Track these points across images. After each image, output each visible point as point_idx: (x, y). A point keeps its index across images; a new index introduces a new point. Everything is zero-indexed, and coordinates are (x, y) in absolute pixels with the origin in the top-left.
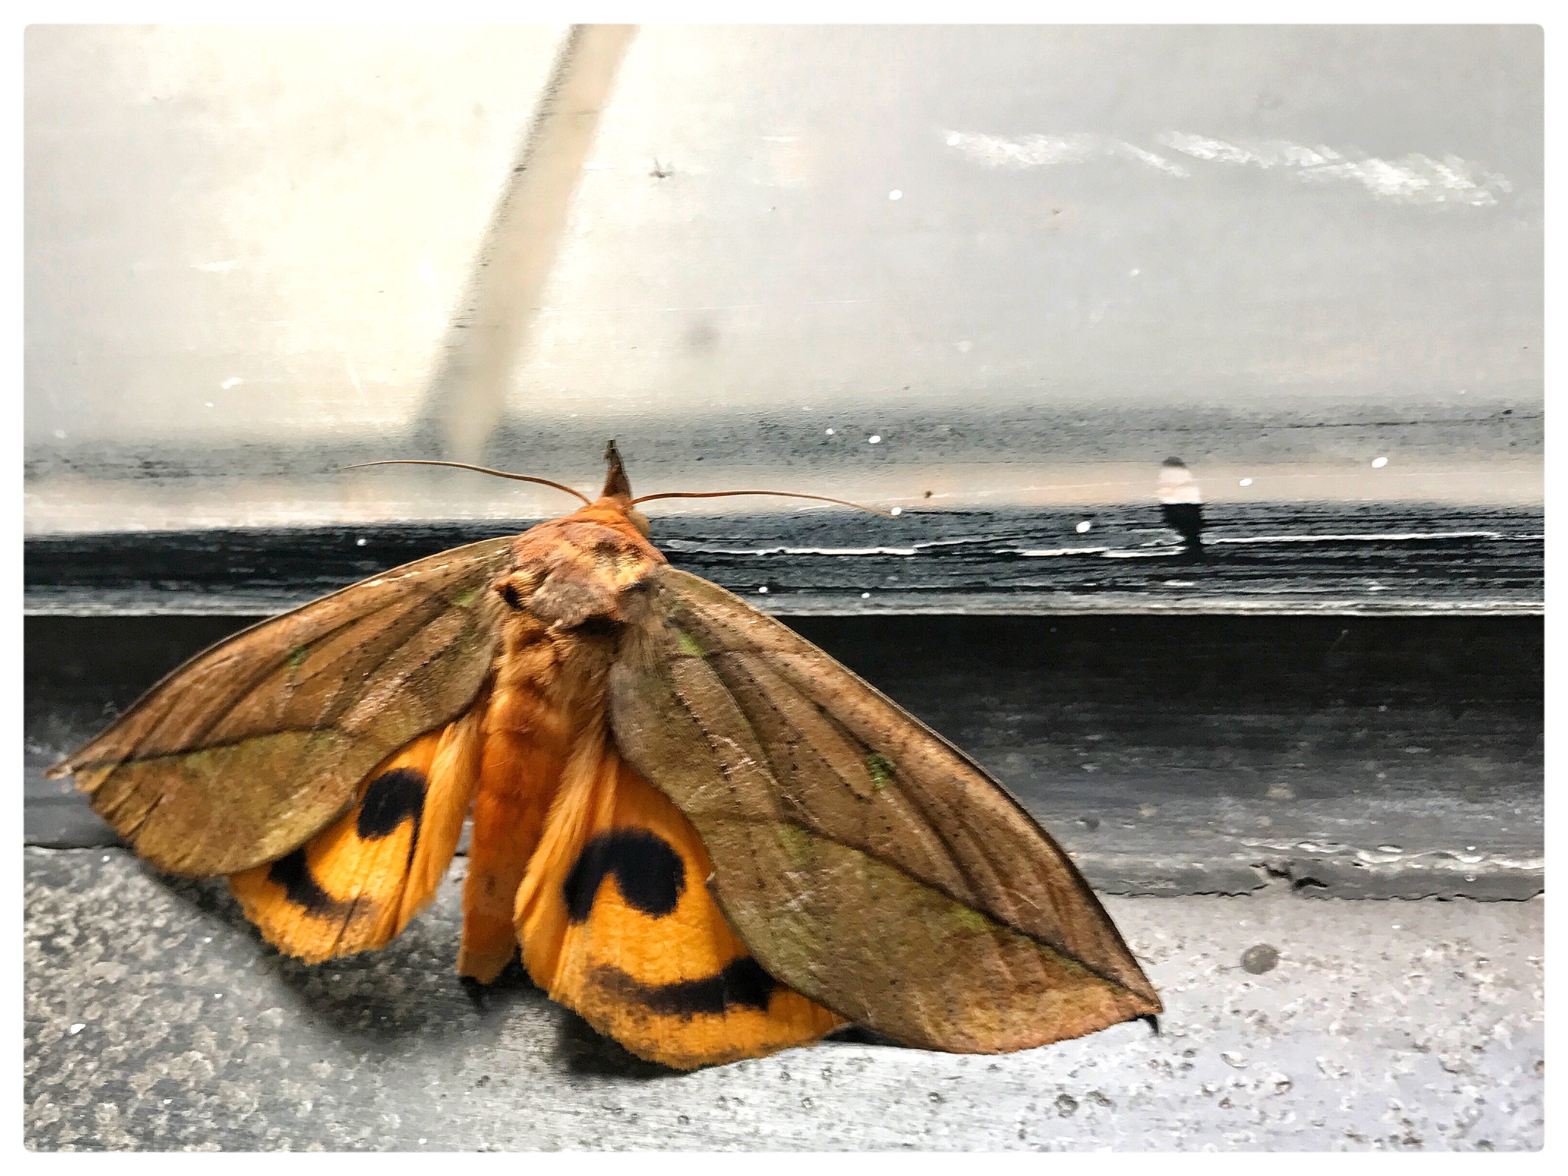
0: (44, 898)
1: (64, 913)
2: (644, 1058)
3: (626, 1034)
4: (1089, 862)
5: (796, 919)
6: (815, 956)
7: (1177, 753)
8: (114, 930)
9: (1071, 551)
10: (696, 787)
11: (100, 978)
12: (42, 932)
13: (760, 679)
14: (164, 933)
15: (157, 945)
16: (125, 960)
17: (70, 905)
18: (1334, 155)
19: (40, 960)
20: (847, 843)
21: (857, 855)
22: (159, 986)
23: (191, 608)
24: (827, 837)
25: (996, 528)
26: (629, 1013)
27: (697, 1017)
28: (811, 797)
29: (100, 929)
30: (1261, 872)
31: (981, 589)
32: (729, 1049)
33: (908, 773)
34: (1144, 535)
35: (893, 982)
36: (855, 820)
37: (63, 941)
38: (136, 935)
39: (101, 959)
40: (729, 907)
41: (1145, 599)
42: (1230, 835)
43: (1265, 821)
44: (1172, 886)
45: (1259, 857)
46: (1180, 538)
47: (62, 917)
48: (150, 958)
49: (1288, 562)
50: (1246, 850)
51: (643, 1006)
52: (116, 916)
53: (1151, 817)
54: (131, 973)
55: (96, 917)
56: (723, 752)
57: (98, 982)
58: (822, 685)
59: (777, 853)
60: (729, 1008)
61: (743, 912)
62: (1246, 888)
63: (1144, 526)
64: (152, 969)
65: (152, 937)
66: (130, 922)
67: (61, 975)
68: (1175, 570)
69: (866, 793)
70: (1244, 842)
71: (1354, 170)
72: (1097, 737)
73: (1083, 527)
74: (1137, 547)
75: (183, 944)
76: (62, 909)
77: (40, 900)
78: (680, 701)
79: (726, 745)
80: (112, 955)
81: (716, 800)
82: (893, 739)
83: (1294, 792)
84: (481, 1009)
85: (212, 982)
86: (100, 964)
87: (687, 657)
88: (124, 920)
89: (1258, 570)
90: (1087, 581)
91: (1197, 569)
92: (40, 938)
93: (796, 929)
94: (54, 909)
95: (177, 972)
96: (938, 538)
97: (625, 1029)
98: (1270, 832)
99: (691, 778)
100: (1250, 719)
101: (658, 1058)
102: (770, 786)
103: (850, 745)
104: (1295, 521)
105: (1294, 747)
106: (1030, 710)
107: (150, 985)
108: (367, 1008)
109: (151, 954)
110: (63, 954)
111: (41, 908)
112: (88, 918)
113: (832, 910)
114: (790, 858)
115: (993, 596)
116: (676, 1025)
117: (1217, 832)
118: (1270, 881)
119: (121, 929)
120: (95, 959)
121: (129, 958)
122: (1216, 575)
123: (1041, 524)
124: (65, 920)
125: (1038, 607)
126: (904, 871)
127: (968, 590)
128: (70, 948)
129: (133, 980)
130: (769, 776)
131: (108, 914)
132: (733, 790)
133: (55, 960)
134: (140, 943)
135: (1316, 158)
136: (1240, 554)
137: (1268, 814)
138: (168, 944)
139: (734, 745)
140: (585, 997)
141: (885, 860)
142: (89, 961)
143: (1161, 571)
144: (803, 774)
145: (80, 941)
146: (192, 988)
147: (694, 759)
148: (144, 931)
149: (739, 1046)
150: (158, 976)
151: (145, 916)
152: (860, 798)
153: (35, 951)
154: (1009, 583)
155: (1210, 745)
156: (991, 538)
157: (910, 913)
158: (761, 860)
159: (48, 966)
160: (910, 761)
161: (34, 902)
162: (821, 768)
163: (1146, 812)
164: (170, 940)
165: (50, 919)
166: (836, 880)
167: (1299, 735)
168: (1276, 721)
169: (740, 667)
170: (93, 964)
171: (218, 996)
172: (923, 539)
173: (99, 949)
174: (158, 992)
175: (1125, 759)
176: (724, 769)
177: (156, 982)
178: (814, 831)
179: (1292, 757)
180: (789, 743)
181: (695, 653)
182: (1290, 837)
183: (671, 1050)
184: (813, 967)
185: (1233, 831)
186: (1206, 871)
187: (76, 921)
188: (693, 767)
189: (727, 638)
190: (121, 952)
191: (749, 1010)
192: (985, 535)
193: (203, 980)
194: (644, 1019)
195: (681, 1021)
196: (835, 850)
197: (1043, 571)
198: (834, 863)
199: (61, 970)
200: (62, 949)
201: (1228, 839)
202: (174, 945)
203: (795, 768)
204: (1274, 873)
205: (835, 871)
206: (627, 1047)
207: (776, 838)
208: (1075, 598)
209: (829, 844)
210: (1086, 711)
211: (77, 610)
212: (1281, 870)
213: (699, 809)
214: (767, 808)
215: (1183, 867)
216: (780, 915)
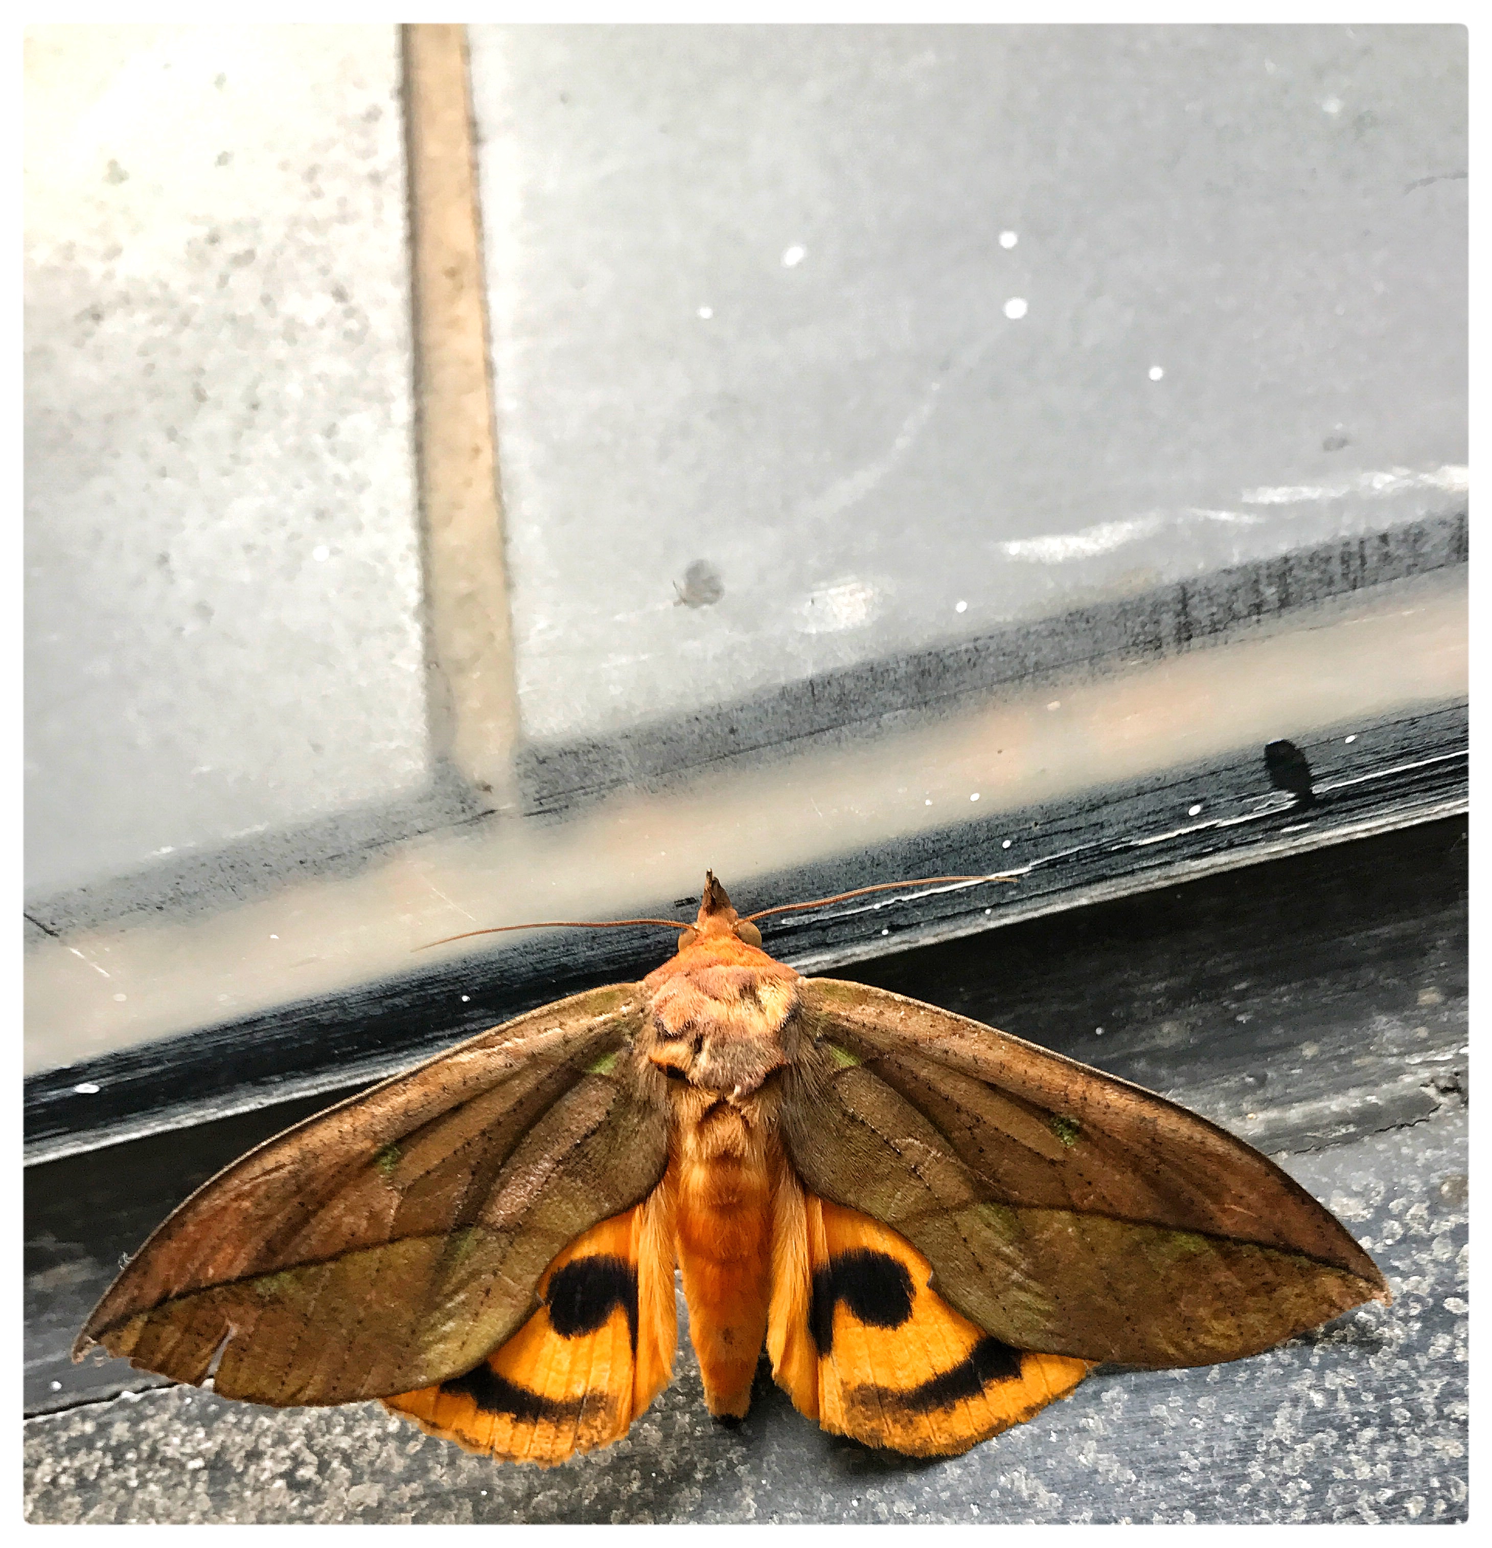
0: (268, 1429)
1: (295, 1440)
2: (921, 1456)
3: (897, 1440)
4: (1268, 1122)
5: (1021, 1287)
6: (1048, 1316)
7: (1324, 983)
8: (352, 1446)
9: (1184, 831)
10: (892, 1196)
11: (362, 1504)
12: (283, 1468)
13: (924, 1073)
14: (403, 1437)
15: (401, 1453)
16: (378, 1478)
17: (296, 1431)
18: (1405, 472)
19: (292, 1500)
20: (1052, 1207)
21: (1064, 1215)
22: (424, 1497)
23: (298, 1091)
24: (1031, 1206)
25: (1109, 832)
26: (895, 1421)
27: (959, 1404)
28: (1006, 1174)
29: (337, 1450)
30: (1431, 1091)
31: (1103, 878)
32: (996, 1422)
33: (1095, 1127)
34: (1255, 802)
35: (1128, 1319)
36: (1053, 1184)
37: (306, 1473)
38: (375, 1446)
39: (353, 1484)
40: (956, 1298)
41: (1263, 847)
42: (1392, 1055)
43: (1422, 1032)
44: (1352, 1129)
45: (1425, 1074)
46: (1292, 795)
47: (294, 1446)
48: (401, 1469)
49: (1399, 786)
50: (1413, 1069)
51: (906, 1411)
52: (348, 1430)
53: (1314, 1057)
54: (388, 1492)
55: (328, 1437)
56: (908, 1154)
57: (360, 1508)
58: (986, 1061)
59: (988, 1233)
60: (987, 1386)
61: (972, 1298)
62: (1423, 1114)
63: (1254, 795)
64: (407, 1482)
65: (392, 1445)
66: (365, 1434)
67: (321, 1510)
68: (1290, 819)
69: (1058, 1156)
70: (1407, 1060)
71: (1428, 479)
72: (1243, 985)
73: (1195, 810)
74: (1251, 812)
75: (426, 1444)
76: (290, 1437)
77: (264, 1433)
78: (853, 1118)
79: (909, 1147)
80: (361, 1475)
81: (915, 1202)
82: (1072, 1097)
83: (1443, 993)
84: (746, 1441)
85: (470, 1480)
86: (354, 1489)
87: (846, 1070)
88: (357, 1433)
89: (1372, 799)
90: (1205, 848)
91: (1311, 813)
92: (282, 1476)
93: (1024, 1297)
94: (282, 1440)
95: (433, 1477)
96: (1052, 854)
97: (895, 1436)
98: (1430, 1043)
99: (884, 1189)
100: (1385, 931)
101: (934, 1452)
102: (963, 1172)
103: (1031, 1114)
104: (1401, 756)
105: (1433, 947)
106: (1172, 974)
107: (413, 1499)
108: (632, 1467)
109: (399, 1465)
110: (313, 1487)
111: (269, 1441)
112: (321, 1441)
113: (1055, 1272)
114: (1001, 1234)
115: (1114, 881)
116: (942, 1417)
117: (1380, 1056)
118: (1442, 1099)
119: (358, 1444)
120: (346, 1485)
121: (380, 1474)
122: (1330, 813)
123: (1151, 819)
124: (298, 1449)
125: (1159, 879)
126: (1115, 1217)
127: (1089, 883)
128: (317, 1479)
129: (394, 1498)
130: (960, 1163)
131: (338, 1430)
132: (929, 1188)
133: (307, 1496)
134: (384, 1455)
135: (1388, 478)
136: (1351, 792)
137: (1423, 1025)
138: (413, 1447)
139: (917, 1143)
140: (849, 1421)
141: (1093, 1212)
142: (342, 1489)
143: (1277, 824)
144: (991, 1156)
145: (323, 1467)
146: (455, 1492)
147: (883, 1169)
148: (382, 1439)
149: (1004, 1417)
150: (416, 1487)
151: (375, 1423)
152: (1053, 1162)
153: (284, 1492)
154: (1129, 868)
155: (1352, 965)
156: (1104, 840)
157: (1130, 1253)
158: (975, 1247)
159: (303, 1505)
160: (1094, 1114)
161: (258, 1437)
162: (1008, 1143)
163: (1309, 1051)
164: (412, 1444)
165: (283, 1452)
166: (1049, 1243)
167: (1437, 934)
168: (1409, 926)
169: (900, 1067)
170: (347, 1490)
171: (484, 1493)
172: (1038, 857)
173: (345, 1471)
174: (424, 1504)
175: (1275, 1001)
176: (914, 1170)
177: (417, 1494)
178: (1017, 1205)
179: (1433, 958)
180: (970, 1129)
181: (853, 1064)
182: (1449, 1043)
183: (943, 1441)
184: (1049, 1326)
185: (1395, 1051)
186: (1380, 1103)
187: (310, 1447)
188: (882, 1178)
189: (880, 1041)
190: (368, 1470)
191: (1004, 1381)
192: (1098, 840)
193: (462, 1480)
194: (911, 1422)
195: (946, 1412)
196: (1041, 1216)
197: (1161, 851)
198: (1044, 1227)
199: (319, 1506)
200: (310, 1481)
201: (1392, 1061)
202: (418, 1448)
203: (981, 1151)
204: (1445, 1091)
205: (1046, 1235)
206: (902, 1451)
207: (982, 1217)
208: (1197, 862)
209: (1035, 1212)
210: (1227, 962)
211: (178, 1122)
212: (1450, 1086)
213: (901, 1216)
214: (965, 1194)
215: (1357, 1104)
216: (1006, 1289)
